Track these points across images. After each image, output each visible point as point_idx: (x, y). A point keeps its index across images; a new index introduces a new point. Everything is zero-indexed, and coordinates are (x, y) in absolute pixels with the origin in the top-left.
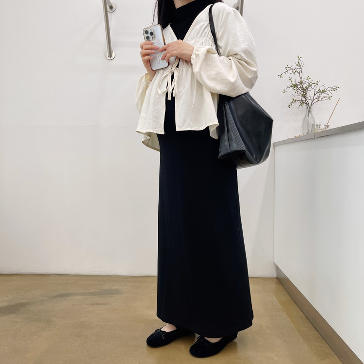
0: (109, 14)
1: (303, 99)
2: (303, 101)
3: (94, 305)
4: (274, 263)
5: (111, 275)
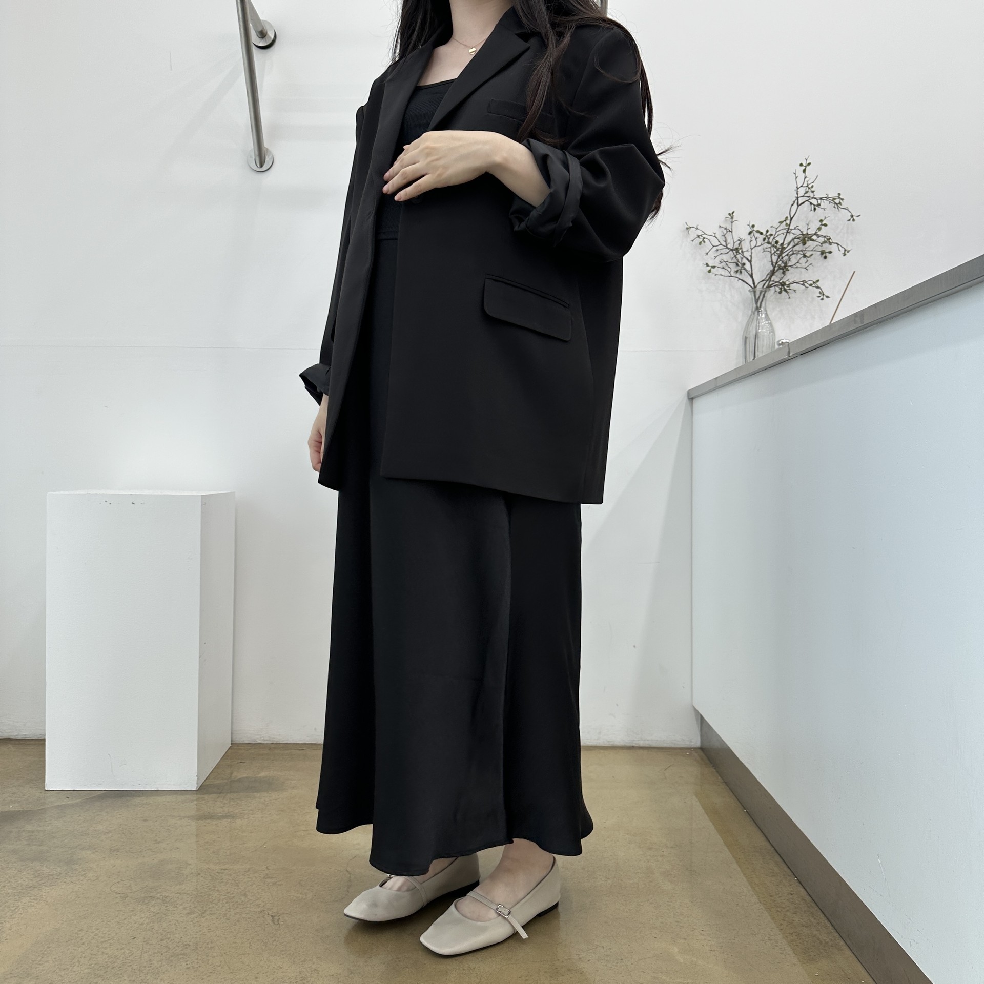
3: (200, 819)
4: (694, 707)
5: (260, 741)
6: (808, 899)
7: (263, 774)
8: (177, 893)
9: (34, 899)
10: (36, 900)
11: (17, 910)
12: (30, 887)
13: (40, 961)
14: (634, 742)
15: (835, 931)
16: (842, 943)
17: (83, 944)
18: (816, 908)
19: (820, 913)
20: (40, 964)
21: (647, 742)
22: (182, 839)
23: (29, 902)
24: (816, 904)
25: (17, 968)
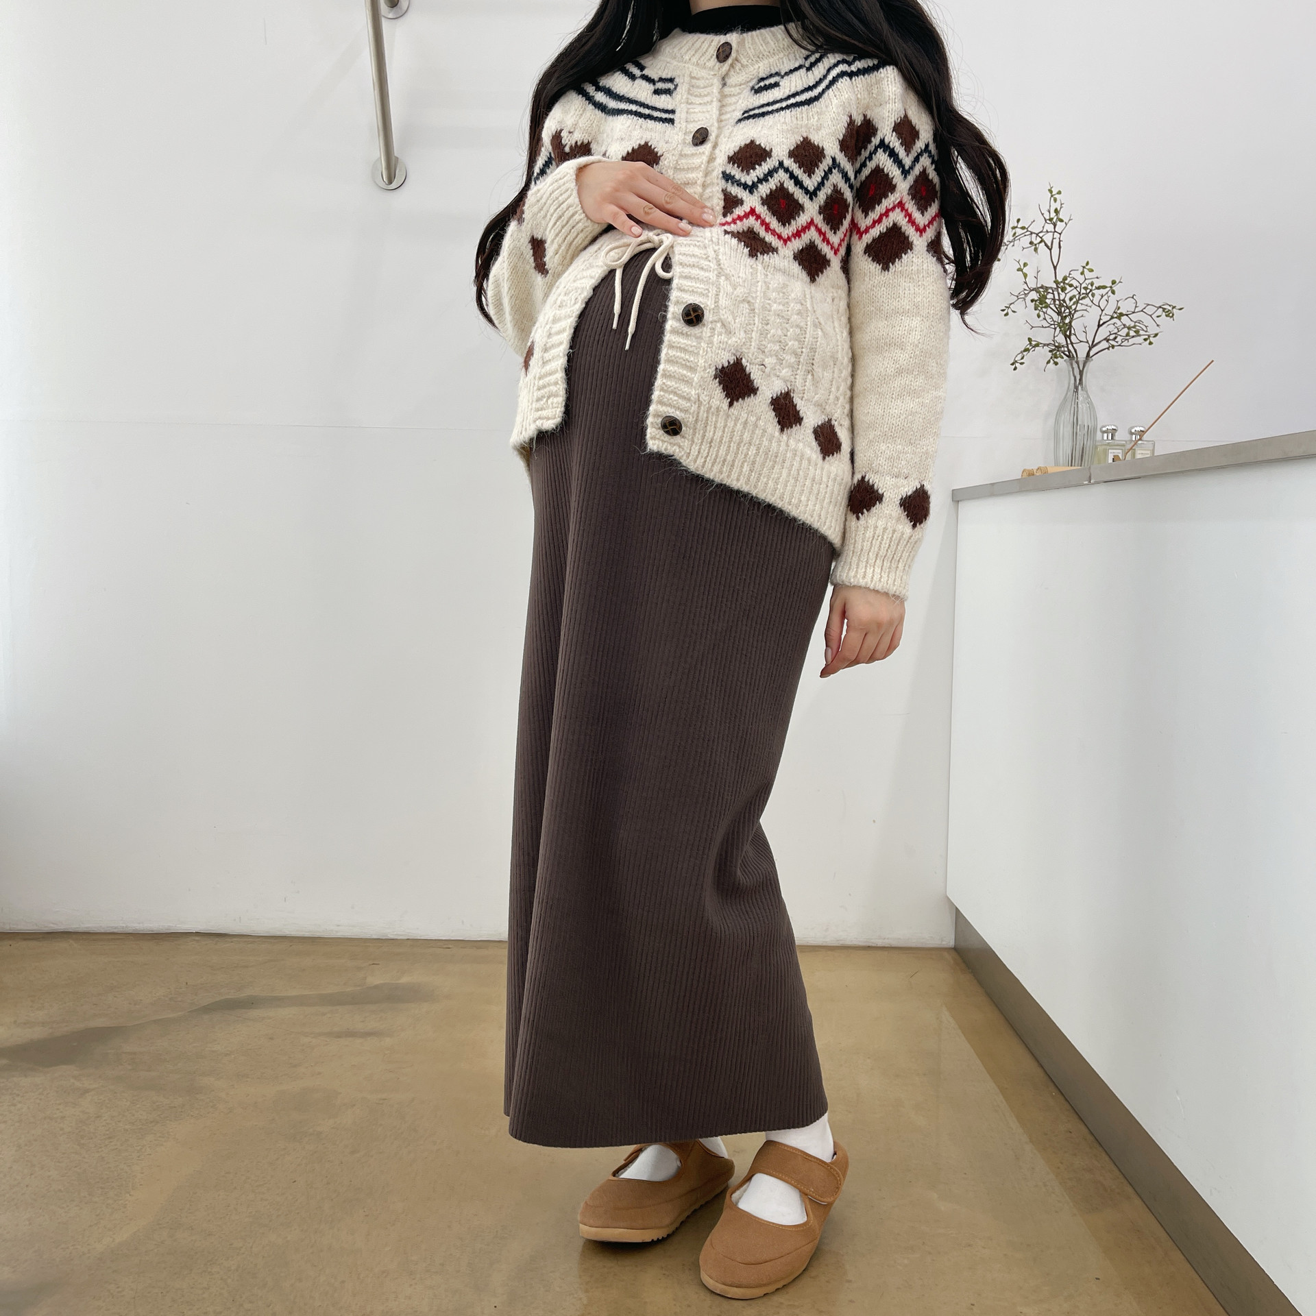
0: (386, 26)
1: (1061, 339)
2: (1059, 347)
3: (339, 1037)
4: (948, 898)
5: (392, 937)
6: (1090, 1137)
7: (405, 980)
8: (332, 1128)
9: (160, 1137)
10: (163, 1137)
11: (143, 1150)
12: (152, 1122)
13: (190, 1209)
14: (872, 941)
15: (1121, 1176)
16: (1130, 1190)
17: (235, 1188)
18: (1101, 1149)
19: (1104, 1154)
20: (190, 1213)
21: (886, 941)
22: (323, 1062)
23: (155, 1140)
24: (1100, 1144)
25: (163, 1218)
